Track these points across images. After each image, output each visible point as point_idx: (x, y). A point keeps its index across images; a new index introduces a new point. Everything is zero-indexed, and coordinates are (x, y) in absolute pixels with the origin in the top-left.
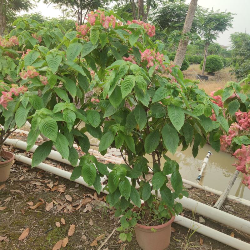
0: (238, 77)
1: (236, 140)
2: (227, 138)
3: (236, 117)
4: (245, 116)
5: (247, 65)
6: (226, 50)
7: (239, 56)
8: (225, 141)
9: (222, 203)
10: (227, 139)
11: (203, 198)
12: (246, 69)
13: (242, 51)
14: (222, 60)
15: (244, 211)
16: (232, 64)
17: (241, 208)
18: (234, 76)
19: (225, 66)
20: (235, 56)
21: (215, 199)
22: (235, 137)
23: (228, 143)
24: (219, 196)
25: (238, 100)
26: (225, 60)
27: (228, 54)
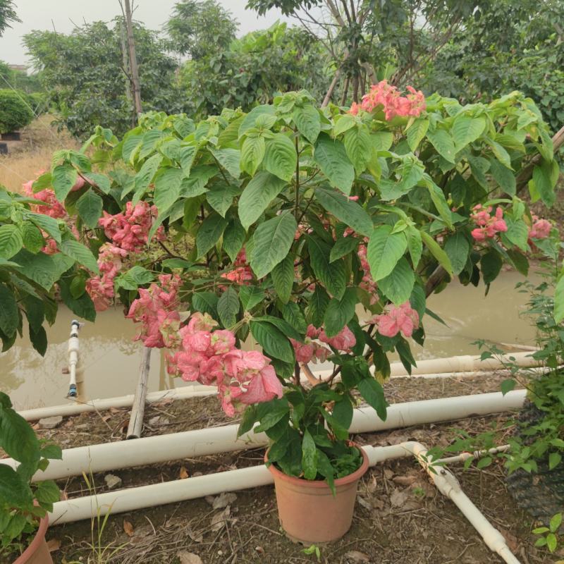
0: (76, 134)
1: (121, 283)
2: (101, 283)
3: (104, 230)
4: (121, 222)
5: (84, 105)
6: (26, 74)
7: (60, 85)
8: (101, 292)
9: (142, 419)
10: (102, 286)
11: (98, 430)
12: (85, 113)
13: (64, 74)
14: (24, 99)
15: (187, 412)
16: (50, 105)
17: (179, 411)
18: (66, 133)
19: (37, 113)
20: (53, 87)
21: (123, 418)
22: (118, 274)
23: (108, 293)
24: (129, 408)
25: (93, 189)
26: (31, 98)
27: (34, 84)
